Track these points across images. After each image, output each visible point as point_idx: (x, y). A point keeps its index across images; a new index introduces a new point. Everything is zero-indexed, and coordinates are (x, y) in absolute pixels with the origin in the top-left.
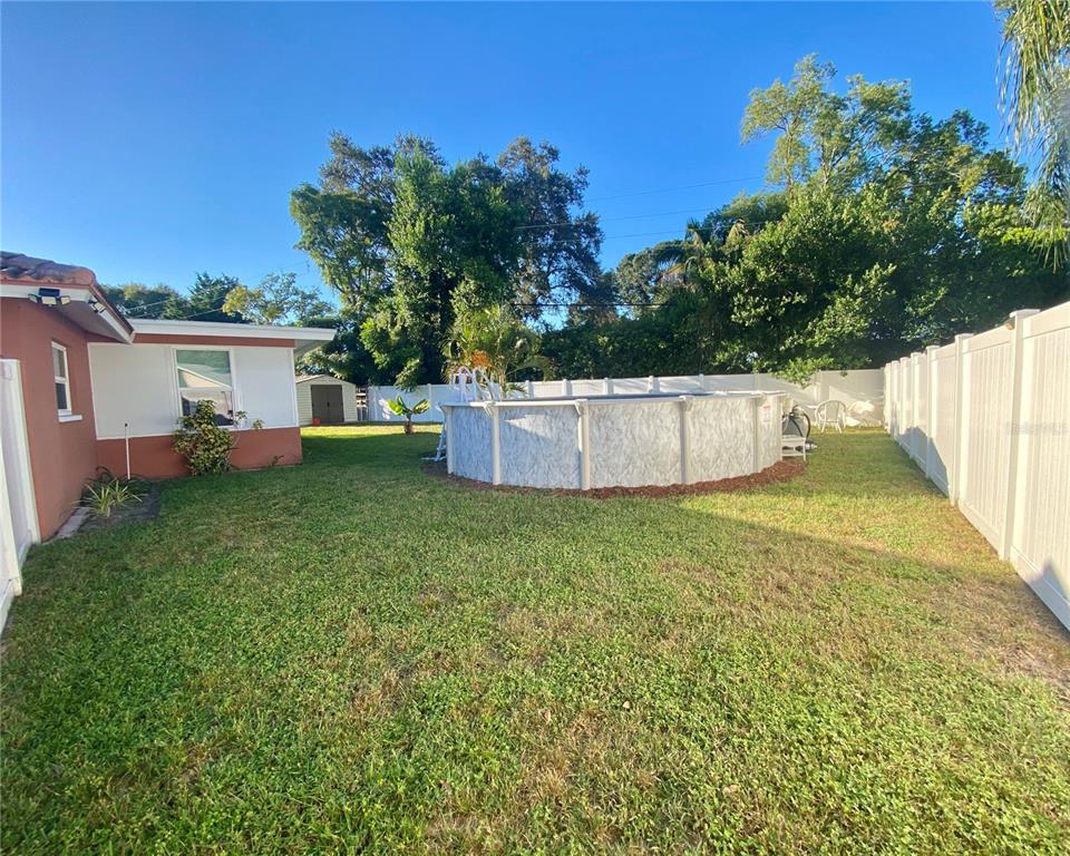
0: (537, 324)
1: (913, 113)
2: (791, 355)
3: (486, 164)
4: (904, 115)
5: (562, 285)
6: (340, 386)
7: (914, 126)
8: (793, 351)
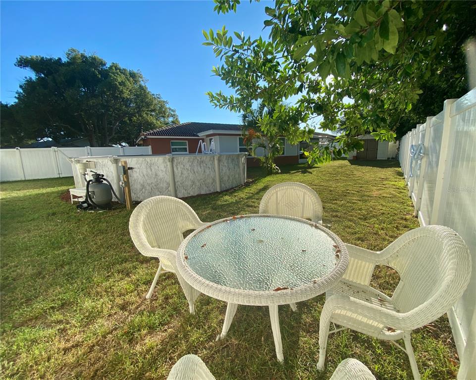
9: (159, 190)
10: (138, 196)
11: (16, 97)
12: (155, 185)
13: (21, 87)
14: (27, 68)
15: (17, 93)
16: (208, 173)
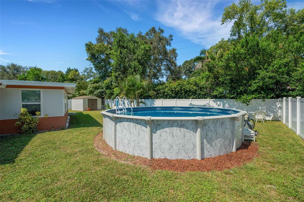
0: (157, 81)
1: (287, 8)
2: (242, 93)
3: (142, 35)
4: (284, 9)
5: (165, 69)
6: (97, 99)
7: (287, 13)
8: (243, 92)
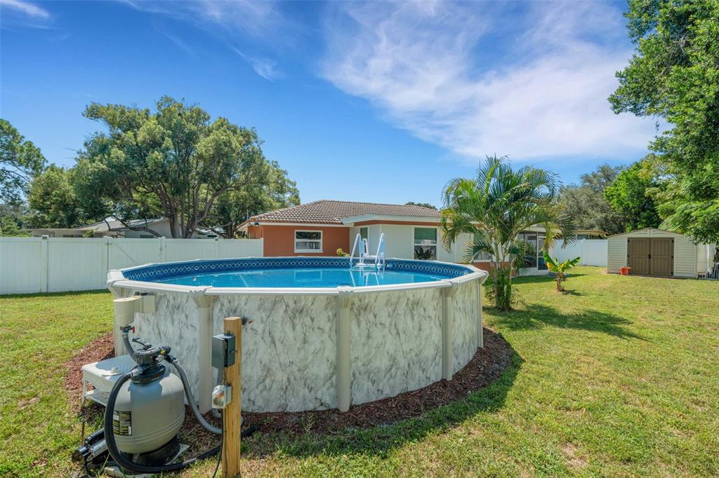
9: (308, 382)
10: (252, 398)
11: (76, 159)
12: (299, 370)
13: (86, 144)
14: (99, 120)
15: (78, 153)
16: (428, 331)
